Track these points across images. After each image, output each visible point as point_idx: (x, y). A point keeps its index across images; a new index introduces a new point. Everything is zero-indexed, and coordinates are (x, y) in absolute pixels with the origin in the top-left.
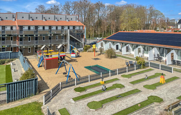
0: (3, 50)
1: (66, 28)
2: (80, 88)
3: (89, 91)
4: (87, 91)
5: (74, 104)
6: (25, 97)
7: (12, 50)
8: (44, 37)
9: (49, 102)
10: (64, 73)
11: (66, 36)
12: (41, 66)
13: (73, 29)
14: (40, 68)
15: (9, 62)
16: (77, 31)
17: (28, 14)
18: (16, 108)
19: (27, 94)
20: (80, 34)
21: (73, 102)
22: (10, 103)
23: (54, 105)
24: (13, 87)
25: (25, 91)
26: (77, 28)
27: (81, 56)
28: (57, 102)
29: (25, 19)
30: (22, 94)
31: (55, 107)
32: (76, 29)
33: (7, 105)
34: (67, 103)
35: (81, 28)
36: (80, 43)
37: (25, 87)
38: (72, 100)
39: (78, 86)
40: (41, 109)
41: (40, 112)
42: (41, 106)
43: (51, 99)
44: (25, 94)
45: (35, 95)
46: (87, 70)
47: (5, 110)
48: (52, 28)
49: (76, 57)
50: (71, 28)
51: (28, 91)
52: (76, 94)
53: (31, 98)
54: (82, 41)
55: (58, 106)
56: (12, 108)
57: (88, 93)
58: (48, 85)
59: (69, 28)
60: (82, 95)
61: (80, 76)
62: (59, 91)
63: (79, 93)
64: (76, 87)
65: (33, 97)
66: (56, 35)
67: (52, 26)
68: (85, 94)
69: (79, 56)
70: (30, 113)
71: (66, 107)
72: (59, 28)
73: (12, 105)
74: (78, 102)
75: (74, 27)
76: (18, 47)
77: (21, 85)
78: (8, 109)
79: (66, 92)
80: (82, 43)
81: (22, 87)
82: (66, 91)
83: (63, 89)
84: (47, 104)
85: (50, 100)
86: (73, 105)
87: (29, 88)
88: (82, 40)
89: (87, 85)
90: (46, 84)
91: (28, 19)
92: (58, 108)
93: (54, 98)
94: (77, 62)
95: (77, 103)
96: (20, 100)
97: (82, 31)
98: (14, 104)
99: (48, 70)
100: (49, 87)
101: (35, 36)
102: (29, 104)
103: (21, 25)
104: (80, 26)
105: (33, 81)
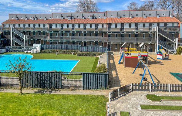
0: (96, 44)
1: (155, 25)
2: (154, 95)
3: (165, 103)
4: (162, 102)
5: (141, 111)
6: (97, 88)
7: (103, 45)
8: (130, 35)
9: (115, 99)
10: (141, 74)
11: (154, 34)
12: (122, 63)
13: (164, 26)
14: (120, 64)
15: (99, 55)
16: (170, 29)
17: (116, 12)
18: (87, 96)
19: (98, 86)
20: (174, 33)
21: (140, 109)
22: (85, 90)
23: (118, 105)
24: (88, 77)
25: (97, 83)
26: (170, 25)
27: (170, 59)
28: (123, 102)
29: (113, 17)
30: (95, 85)
31: (119, 108)
32: (168, 26)
33: (83, 91)
34: (133, 108)
35: (176, 25)
36: (173, 43)
37: (97, 79)
38: (139, 106)
39: (152, 93)
40: (106, 105)
41: (104, 107)
42: (107, 102)
43: (119, 98)
44: (97, 86)
45: (106, 89)
46: (172, 77)
47: (79, 95)
48: (139, 25)
49: (163, 59)
50: (162, 25)
51: (99, 84)
52: (147, 101)
53: (102, 90)
54: (175, 42)
55: (122, 107)
56: (84, 95)
57: (162, 105)
58: (121, 83)
59: (158, 25)
60: (153, 104)
61: (159, 82)
62: (130, 92)
63: (151, 101)
64: (150, 94)
65: (104, 90)
66: (143, 33)
67: (139, 23)
68: (158, 105)
69: (167, 59)
70: (96, 104)
71: (130, 112)
72: (147, 25)
73: (86, 92)
74: (146, 111)
75: (165, 24)
76: (107, 43)
77: (94, 76)
78: (81, 95)
79: (136, 96)
80: (176, 44)
81: (95, 78)
82: (136, 94)
83: (134, 92)
84: (113, 102)
85: (117, 98)
86: (139, 112)
87: (100, 81)
88: (176, 40)
89: (165, 95)
90: (119, 81)
91: (116, 17)
92: (121, 110)
93: (121, 98)
94: (163, 65)
95: (144, 111)
96: (93, 90)
97: (176, 29)
98: (87, 92)
99: (127, 68)
100: (120, 85)
101: (121, 33)
102: (98, 96)
103: (109, 22)
104: (173, 23)
105: (104, 75)
